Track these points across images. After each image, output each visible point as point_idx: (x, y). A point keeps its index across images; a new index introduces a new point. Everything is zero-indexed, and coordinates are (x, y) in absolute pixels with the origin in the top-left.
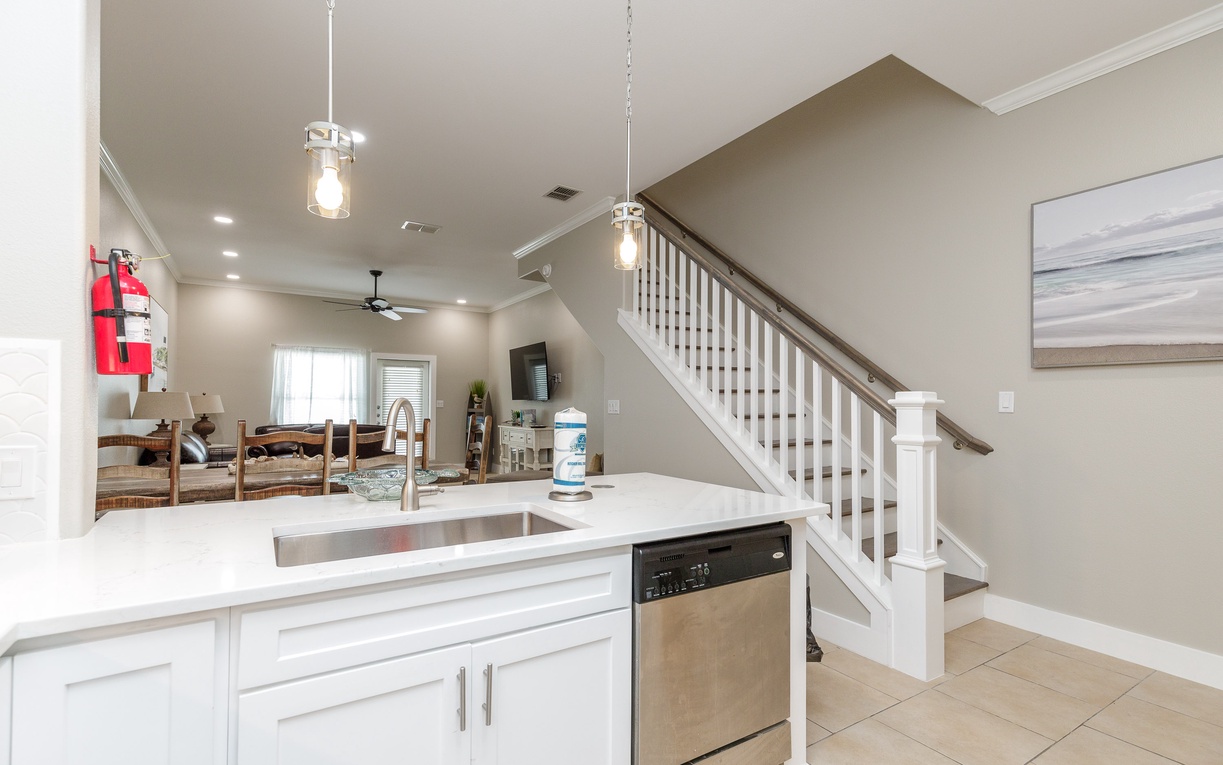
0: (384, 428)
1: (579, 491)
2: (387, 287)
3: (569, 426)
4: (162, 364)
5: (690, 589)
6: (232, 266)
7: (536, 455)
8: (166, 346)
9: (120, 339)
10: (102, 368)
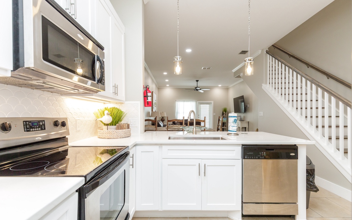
0: (193, 119)
1: (234, 133)
2: (200, 84)
3: (232, 117)
4: (155, 106)
5: (259, 158)
6: (167, 83)
7: (241, 129)
8: (156, 102)
9: (147, 101)
10: (145, 106)
